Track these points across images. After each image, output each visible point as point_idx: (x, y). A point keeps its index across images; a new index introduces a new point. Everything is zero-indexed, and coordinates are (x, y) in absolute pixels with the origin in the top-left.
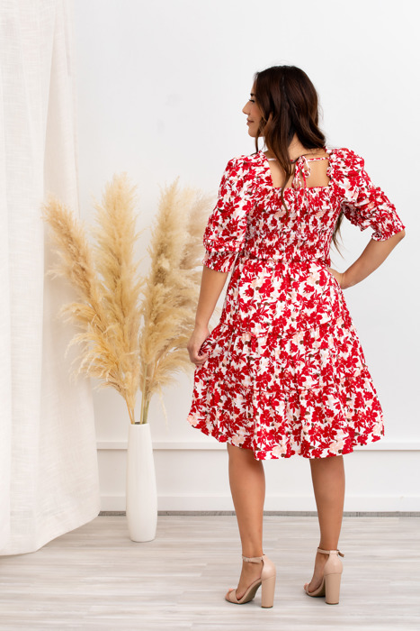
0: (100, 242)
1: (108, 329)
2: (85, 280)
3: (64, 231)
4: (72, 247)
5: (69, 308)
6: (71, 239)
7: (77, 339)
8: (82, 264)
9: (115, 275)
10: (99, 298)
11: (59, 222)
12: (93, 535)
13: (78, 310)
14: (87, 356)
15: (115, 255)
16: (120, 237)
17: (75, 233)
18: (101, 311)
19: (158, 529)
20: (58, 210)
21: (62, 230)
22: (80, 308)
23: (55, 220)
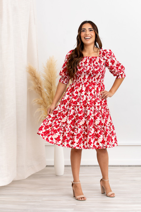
0: (45, 79)
1: (48, 107)
2: (40, 91)
3: (34, 75)
4: (36, 80)
5: (36, 100)
6: (36, 78)
7: (38, 110)
8: (39, 86)
9: (50, 89)
10: (45, 97)
11: (32, 72)
12: (44, 173)
13: (38, 101)
14: (41, 116)
15: (50, 83)
16: (52, 77)
17: (37, 76)
18: (46, 101)
19: (64, 171)
20: (31, 68)
21: (33, 75)
22: (39, 100)
23: (30, 71)
